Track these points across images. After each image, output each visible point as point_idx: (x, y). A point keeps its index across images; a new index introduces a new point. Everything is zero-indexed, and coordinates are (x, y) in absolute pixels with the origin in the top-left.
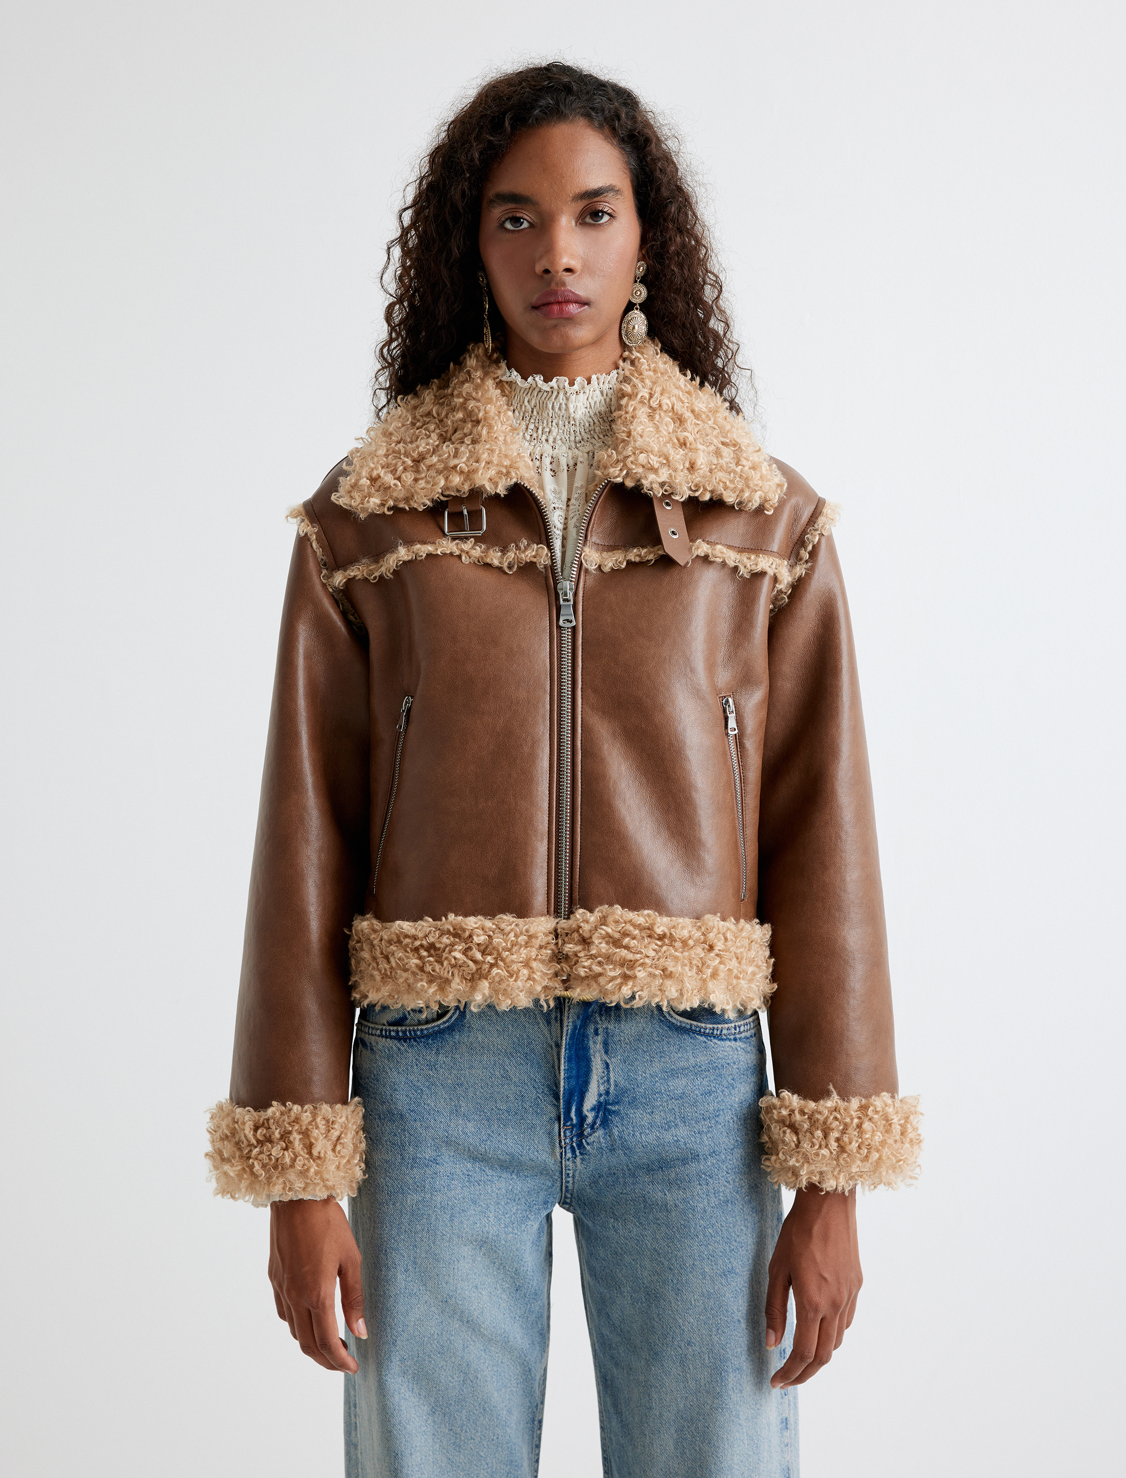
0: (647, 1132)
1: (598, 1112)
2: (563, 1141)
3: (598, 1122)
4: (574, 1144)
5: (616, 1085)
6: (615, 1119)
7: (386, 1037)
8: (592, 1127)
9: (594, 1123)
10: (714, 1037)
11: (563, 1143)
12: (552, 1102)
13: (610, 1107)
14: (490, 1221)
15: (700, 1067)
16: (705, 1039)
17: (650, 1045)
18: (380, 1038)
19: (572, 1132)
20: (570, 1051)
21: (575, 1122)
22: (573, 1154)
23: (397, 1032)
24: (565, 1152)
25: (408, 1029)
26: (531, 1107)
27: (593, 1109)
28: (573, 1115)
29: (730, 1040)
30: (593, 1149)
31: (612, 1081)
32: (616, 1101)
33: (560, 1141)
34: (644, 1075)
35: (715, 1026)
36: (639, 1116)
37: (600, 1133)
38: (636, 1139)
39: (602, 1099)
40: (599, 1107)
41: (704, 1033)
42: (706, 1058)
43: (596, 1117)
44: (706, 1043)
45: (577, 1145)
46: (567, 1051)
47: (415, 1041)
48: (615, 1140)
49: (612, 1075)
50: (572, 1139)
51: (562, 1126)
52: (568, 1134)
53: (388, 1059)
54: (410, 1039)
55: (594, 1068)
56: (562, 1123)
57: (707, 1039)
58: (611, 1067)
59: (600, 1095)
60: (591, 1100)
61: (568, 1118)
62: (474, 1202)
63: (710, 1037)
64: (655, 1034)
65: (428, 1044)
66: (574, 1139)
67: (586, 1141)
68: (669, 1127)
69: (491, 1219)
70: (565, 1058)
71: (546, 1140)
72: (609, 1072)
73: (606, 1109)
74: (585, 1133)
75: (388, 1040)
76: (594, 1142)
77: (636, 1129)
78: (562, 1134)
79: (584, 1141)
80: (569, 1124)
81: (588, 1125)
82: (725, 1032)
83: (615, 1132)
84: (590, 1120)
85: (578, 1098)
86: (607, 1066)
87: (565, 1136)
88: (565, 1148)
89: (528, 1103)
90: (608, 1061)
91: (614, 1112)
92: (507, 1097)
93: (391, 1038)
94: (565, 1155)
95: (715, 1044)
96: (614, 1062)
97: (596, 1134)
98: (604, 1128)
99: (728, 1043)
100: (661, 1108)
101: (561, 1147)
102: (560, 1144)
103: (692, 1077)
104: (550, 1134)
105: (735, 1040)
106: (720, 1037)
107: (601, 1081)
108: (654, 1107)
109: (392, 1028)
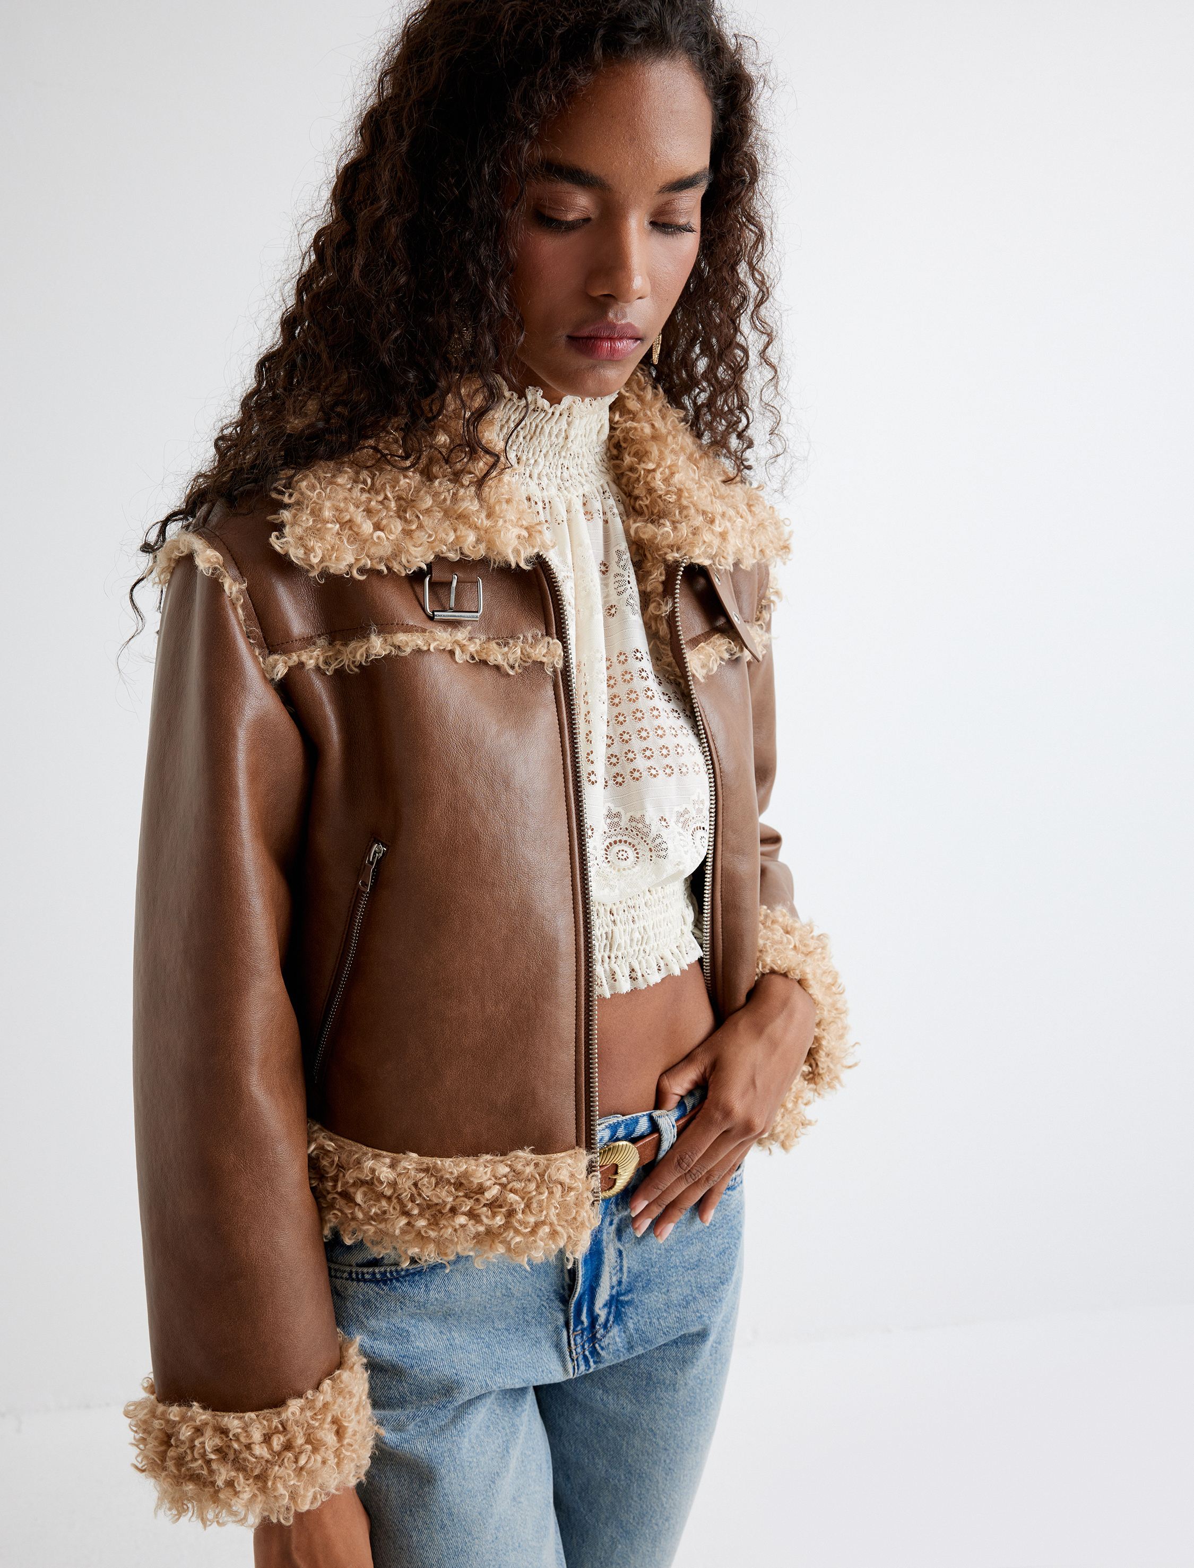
0: (665, 1315)
1: (610, 1308)
2: (574, 1351)
3: (611, 1319)
4: (587, 1353)
5: (629, 1272)
6: (629, 1311)
7: (358, 1280)
8: (605, 1326)
9: (607, 1320)
11: (574, 1353)
12: (558, 1307)
13: (622, 1298)
15: (715, 1225)
18: (350, 1282)
19: (582, 1337)
21: (586, 1324)
22: (586, 1366)
23: (374, 1274)
24: (578, 1365)
25: (388, 1270)
26: (533, 1318)
27: (605, 1305)
28: (584, 1317)
30: (609, 1353)
31: (625, 1269)
32: (629, 1289)
33: (571, 1352)
34: (659, 1252)
36: (653, 1299)
37: (615, 1331)
38: (655, 1327)
40: (612, 1301)
43: (609, 1313)
45: (591, 1353)
47: (398, 1280)
48: (631, 1335)
49: (625, 1262)
50: (583, 1346)
51: (571, 1332)
52: (579, 1341)
53: (363, 1306)
54: (391, 1280)
55: (606, 1259)
56: (572, 1328)
58: (624, 1253)
59: (613, 1287)
60: (603, 1295)
61: (578, 1321)
65: (413, 1282)
66: (586, 1346)
67: (600, 1345)
68: (688, 1303)
71: (554, 1356)
72: (622, 1259)
73: (618, 1301)
74: (598, 1336)
75: (361, 1283)
76: (609, 1344)
77: (652, 1315)
78: (572, 1342)
79: (597, 1345)
80: (579, 1328)
81: (600, 1325)
83: (631, 1325)
84: (602, 1320)
85: (589, 1295)
86: (620, 1252)
87: (576, 1345)
88: (577, 1360)
89: (530, 1315)
90: (621, 1248)
91: (627, 1302)
92: (506, 1313)
93: (365, 1281)
94: (578, 1369)
97: (611, 1334)
98: (618, 1324)
100: (677, 1283)
101: (573, 1360)
102: (570, 1357)
103: (707, 1239)
104: (558, 1346)
107: (613, 1272)
108: (669, 1284)
109: (365, 1270)
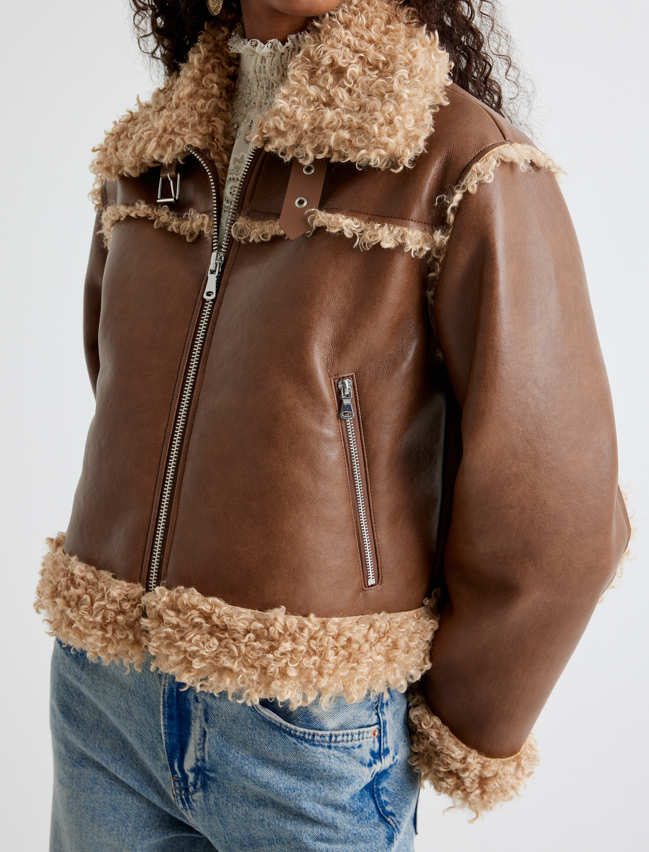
1: (198, 775)
2: (175, 790)
3: (199, 784)
4: (183, 797)
5: (210, 755)
6: (215, 786)
8: (194, 786)
9: (196, 783)
10: (306, 741)
11: (175, 792)
13: (208, 773)
14: (127, 830)
16: (295, 741)
17: (244, 730)
19: (178, 784)
20: (170, 709)
21: (180, 776)
24: (178, 801)
27: (193, 770)
28: (177, 770)
29: (323, 747)
30: (197, 807)
31: (206, 750)
32: (213, 769)
35: (307, 731)
36: (233, 787)
37: (202, 794)
39: (199, 763)
40: (197, 770)
41: (295, 734)
42: (295, 759)
43: (196, 778)
44: (296, 744)
45: (186, 799)
46: (167, 709)
49: (207, 744)
50: (181, 791)
55: (193, 733)
57: (298, 741)
58: (208, 736)
59: (197, 760)
60: (190, 761)
61: (173, 770)
62: (115, 809)
63: (301, 739)
64: (249, 721)
66: (183, 792)
69: (129, 829)
70: (164, 714)
72: (205, 740)
73: (205, 775)
74: (190, 790)
78: (173, 783)
79: (190, 796)
80: (176, 776)
81: (191, 783)
82: (317, 738)
84: (191, 779)
85: (179, 756)
86: (205, 734)
87: (176, 786)
88: (177, 797)
90: (207, 730)
91: (212, 778)
95: (306, 748)
96: (211, 732)
98: (204, 790)
99: (320, 749)
101: (174, 796)
102: (172, 792)
105: (330, 747)
106: (312, 742)
107: (198, 747)
